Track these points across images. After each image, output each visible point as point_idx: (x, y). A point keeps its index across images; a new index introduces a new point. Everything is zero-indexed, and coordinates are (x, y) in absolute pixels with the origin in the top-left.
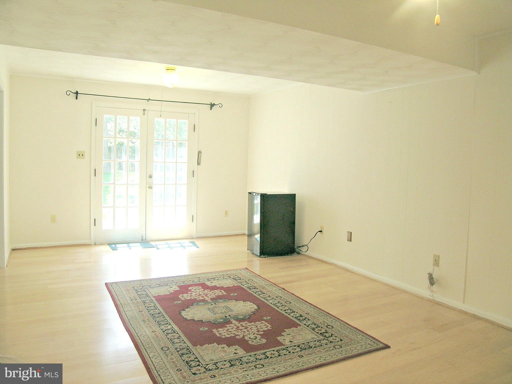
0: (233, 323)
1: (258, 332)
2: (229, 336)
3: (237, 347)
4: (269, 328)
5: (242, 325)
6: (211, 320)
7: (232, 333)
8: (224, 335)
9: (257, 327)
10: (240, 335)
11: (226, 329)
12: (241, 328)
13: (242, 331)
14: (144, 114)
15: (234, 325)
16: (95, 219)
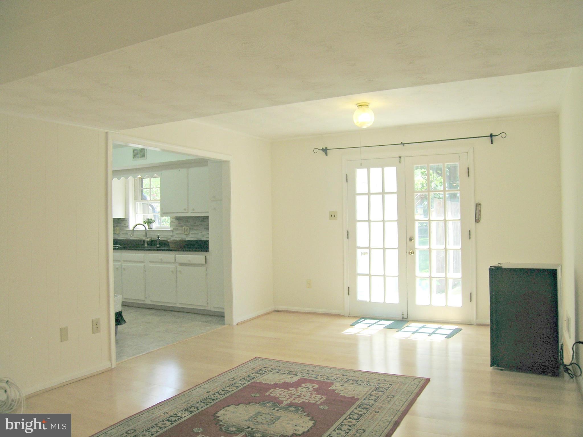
14: (400, 162)
16: (349, 288)
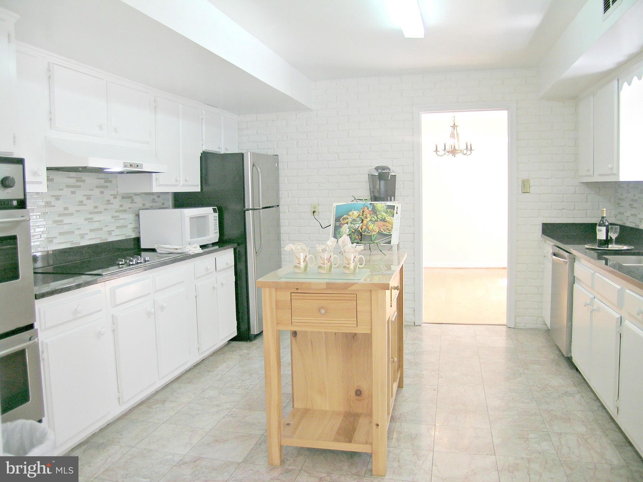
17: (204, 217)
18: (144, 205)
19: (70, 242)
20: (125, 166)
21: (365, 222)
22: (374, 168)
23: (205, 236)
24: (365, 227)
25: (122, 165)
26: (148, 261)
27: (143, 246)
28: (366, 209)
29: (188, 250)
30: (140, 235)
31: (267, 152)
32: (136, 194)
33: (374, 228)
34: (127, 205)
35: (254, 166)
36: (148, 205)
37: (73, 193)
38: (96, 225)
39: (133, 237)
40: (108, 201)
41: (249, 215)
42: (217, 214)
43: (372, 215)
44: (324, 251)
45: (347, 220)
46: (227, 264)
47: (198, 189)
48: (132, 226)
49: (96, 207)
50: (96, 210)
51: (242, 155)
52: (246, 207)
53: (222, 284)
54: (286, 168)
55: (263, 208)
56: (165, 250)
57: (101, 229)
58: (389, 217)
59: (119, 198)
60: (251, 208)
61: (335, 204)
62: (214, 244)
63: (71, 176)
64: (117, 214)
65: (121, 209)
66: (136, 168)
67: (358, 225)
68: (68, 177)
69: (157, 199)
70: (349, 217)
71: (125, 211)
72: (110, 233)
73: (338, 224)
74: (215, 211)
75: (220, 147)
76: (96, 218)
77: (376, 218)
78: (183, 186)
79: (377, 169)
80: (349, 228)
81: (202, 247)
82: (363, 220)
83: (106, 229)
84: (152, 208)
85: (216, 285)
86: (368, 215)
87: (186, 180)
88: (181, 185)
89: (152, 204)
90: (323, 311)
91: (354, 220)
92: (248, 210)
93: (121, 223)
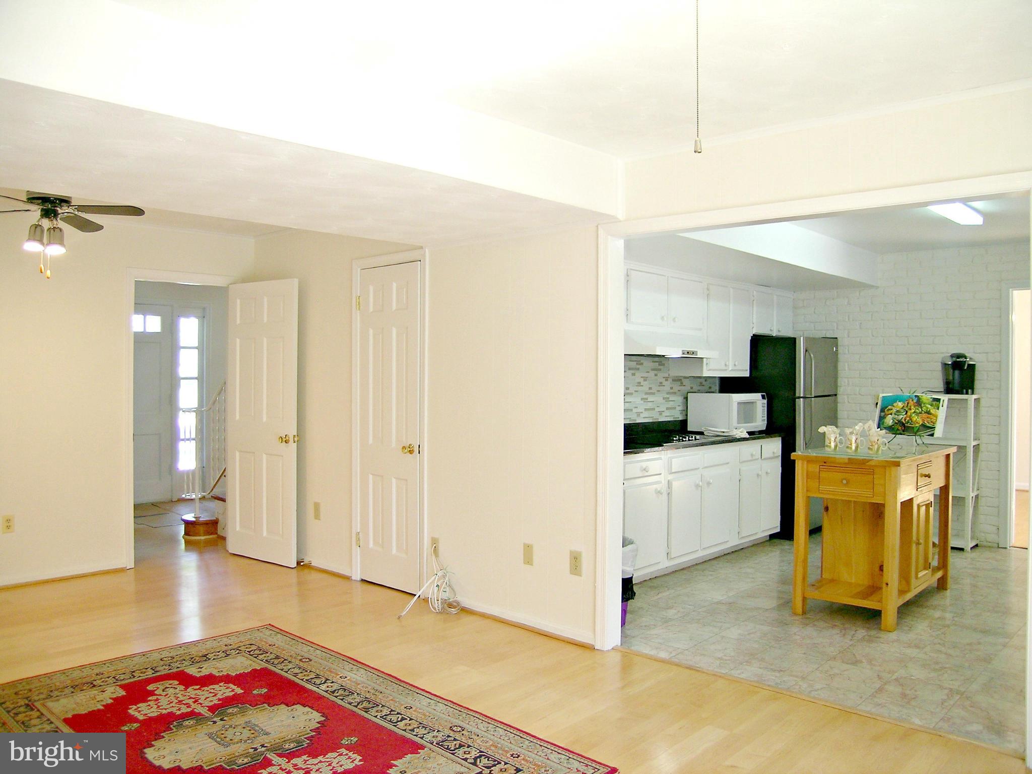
0: (205, 707)
1: (157, 698)
2: (212, 687)
3: (198, 675)
4: (135, 707)
5: (188, 707)
6: (252, 708)
7: (208, 691)
8: (221, 686)
9: (158, 707)
10: (192, 691)
11: (220, 696)
12: (190, 702)
13: (188, 696)
15: (203, 705)
17: (752, 403)
18: (692, 388)
19: (628, 418)
20: (683, 354)
21: (909, 414)
22: (950, 355)
23: (752, 422)
24: (908, 419)
25: (681, 353)
26: (698, 439)
27: (689, 429)
28: (911, 401)
29: (735, 433)
30: (687, 417)
31: (825, 334)
32: (685, 378)
33: (918, 420)
34: (677, 387)
35: (807, 352)
36: (696, 388)
37: (634, 374)
38: (650, 405)
39: (680, 419)
40: (661, 383)
41: (800, 403)
42: (765, 401)
43: (917, 407)
44: (851, 433)
45: (892, 411)
46: (774, 453)
47: (747, 374)
48: (680, 408)
49: (650, 388)
50: (651, 391)
51: (794, 339)
52: (797, 395)
53: (767, 473)
54: (847, 352)
55: (815, 397)
56: (712, 432)
57: (654, 409)
58: (934, 410)
59: (670, 380)
60: (802, 395)
61: (881, 395)
62: (760, 432)
63: (633, 360)
64: (668, 396)
65: (671, 391)
66: (692, 355)
67: (902, 416)
68: (630, 361)
69: (704, 383)
70: (894, 408)
71: (675, 393)
72: (661, 413)
73: (883, 414)
74: (763, 397)
75: (772, 329)
76: (651, 398)
77: (920, 410)
78: (732, 370)
79: (952, 356)
80: (893, 419)
81: (750, 433)
82: (907, 412)
83: (657, 409)
84: (699, 392)
85: (760, 472)
86: (912, 407)
87: (735, 365)
88: (730, 369)
89: (700, 388)
90: (845, 482)
91: (898, 411)
92: (799, 398)
93: (671, 404)
